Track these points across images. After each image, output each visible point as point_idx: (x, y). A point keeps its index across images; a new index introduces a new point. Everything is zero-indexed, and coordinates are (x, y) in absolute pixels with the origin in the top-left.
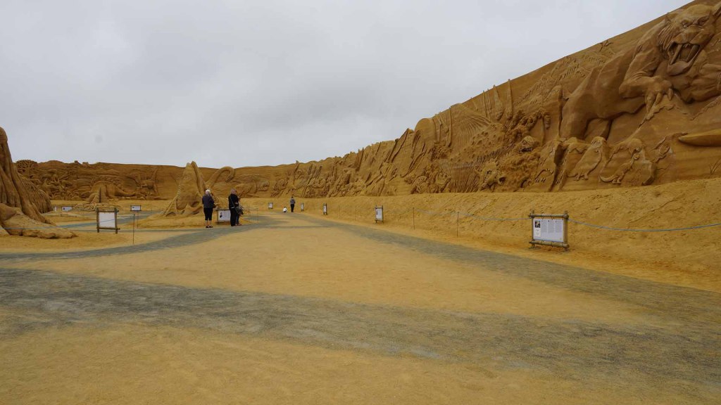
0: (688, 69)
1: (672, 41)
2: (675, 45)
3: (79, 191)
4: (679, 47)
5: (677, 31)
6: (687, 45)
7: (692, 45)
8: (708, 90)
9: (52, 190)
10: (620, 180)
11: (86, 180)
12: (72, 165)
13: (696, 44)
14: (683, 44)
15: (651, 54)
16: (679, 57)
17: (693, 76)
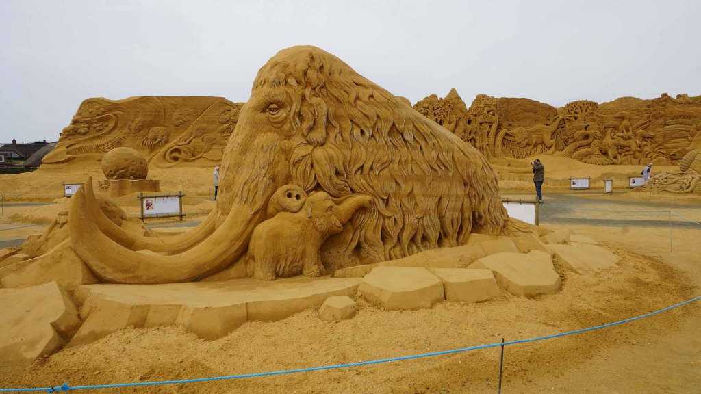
3: (666, 148)
9: (619, 147)
11: (681, 127)
12: (656, 102)
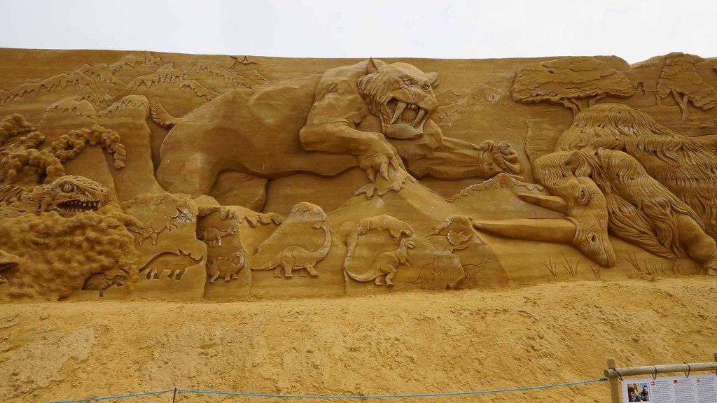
0: (420, 136)
1: (391, 95)
2: (394, 101)
4: (402, 106)
5: (396, 85)
6: (413, 107)
7: (419, 108)
8: (466, 169)
10: (391, 280)
13: (425, 110)
14: (408, 104)
15: (354, 101)
16: (402, 118)
17: (433, 147)
